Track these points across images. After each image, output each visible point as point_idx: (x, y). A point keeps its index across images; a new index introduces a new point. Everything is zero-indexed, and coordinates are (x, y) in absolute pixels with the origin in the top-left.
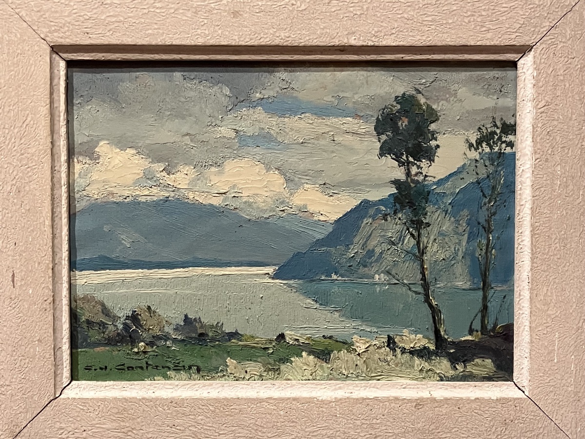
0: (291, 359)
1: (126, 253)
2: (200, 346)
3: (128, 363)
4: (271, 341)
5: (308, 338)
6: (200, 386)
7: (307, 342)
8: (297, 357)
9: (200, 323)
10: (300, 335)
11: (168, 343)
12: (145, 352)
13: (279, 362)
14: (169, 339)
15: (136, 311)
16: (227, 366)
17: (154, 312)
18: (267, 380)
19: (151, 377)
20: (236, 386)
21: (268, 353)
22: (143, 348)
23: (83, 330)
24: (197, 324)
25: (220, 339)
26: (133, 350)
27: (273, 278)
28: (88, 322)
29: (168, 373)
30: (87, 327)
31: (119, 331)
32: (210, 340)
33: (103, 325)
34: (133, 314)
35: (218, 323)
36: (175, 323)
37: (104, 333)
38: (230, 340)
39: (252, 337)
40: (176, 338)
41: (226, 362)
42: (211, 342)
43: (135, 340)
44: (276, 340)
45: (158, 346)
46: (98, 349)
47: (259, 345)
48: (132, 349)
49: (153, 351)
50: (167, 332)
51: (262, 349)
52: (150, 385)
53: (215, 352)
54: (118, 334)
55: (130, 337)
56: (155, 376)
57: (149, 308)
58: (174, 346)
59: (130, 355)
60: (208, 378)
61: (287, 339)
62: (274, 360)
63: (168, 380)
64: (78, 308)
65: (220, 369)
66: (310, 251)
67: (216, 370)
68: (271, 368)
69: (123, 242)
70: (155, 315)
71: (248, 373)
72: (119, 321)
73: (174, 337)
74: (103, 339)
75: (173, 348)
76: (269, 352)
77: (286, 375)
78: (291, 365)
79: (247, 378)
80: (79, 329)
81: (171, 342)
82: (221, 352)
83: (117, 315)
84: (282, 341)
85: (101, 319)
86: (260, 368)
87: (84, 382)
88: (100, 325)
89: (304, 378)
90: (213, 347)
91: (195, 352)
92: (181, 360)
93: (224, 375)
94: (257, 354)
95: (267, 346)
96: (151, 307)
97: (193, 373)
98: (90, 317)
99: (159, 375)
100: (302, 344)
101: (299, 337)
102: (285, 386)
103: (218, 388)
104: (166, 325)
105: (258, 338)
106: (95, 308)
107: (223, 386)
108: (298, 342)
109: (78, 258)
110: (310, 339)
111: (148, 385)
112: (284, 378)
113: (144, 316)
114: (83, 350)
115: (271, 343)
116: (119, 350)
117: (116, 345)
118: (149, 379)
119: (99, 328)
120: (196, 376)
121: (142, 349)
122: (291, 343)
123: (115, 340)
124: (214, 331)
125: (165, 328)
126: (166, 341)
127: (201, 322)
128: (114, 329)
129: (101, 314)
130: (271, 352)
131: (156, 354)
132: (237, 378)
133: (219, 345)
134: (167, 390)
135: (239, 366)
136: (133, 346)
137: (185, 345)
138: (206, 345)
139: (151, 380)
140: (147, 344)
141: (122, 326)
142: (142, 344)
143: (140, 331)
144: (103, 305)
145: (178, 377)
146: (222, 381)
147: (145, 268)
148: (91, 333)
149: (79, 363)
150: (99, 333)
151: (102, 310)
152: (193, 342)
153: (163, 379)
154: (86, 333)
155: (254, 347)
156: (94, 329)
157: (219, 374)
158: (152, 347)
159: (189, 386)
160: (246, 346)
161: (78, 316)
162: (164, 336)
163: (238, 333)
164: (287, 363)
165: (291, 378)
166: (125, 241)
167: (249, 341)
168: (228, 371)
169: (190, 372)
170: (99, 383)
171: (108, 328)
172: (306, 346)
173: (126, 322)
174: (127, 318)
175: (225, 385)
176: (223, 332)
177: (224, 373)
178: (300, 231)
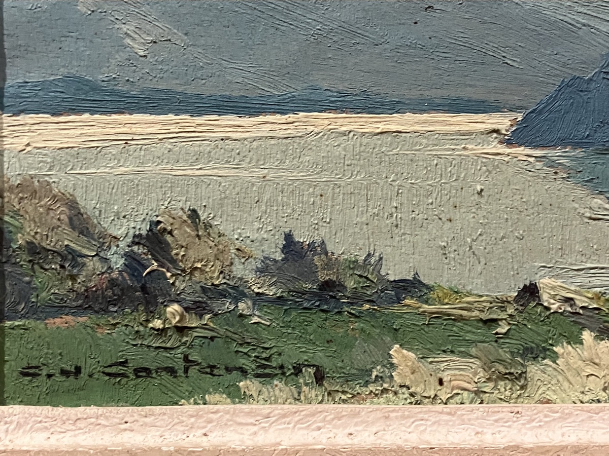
0: (554, 348)
1: (135, 72)
2: (324, 315)
3: (138, 358)
4: (503, 302)
5: (598, 297)
6: (329, 418)
7: (595, 306)
8: (569, 343)
9: (323, 257)
10: (578, 289)
11: (241, 305)
12: (181, 330)
13: (523, 356)
14: (245, 295)
15: (159, 222)
16: (392, 366)
17: (208, 226)
18: (494, 402)
19: (197, 394)
20: (420, 416)
21: (497, 333)
22: (178, 318)
23: (20, 270)
24: (316, 258)
25: (374, 298)
26: (151, 325)
27: (509, 143)
28: (33, 249)
29: (241, 384)
30: (30, 261)
31: (115, 275)
32: (348, 298)
33: (71, 257)
34: (151, 230)
35: (369, 255)
36: (260, 256)
37: (73, 278)
38: (399, 301)
39: (456, 292)
40: (262, 294)
41: (390, 356)
42: (352, 304)
43: (156, 296)
44: (517, 299)
45: (216, 315)
46: (57, 320)
47: (474, 314)
48: (148, 321)
49: (204, 327)
50: (241, 279)
51: (481, 324)
52: (197, 416)
53: (362, 330)
54: (113, 283)
55: (144, 289)
56: (207, 392)
57: (194, 214)
58: (257, 313)
59: (143, 338)
60: (343, 397)
61: (545, 298)
62: (512, 353)
63: (240, 402)
64: (6, 211)
65: (375, 373)
66: (602, 75)
67: (363, 376)
68: (503, 371)
69: (128, 41)
70: (209, 234)
71: (445, 384)
72: (114, 249)
73: (256, 290)
74: (72, 296)
75: (255, 319)
76: (499, 330)
77: (540, 392)
78: (554, 365)
79: (444, 398)
80: (8, 268)
81: (250, 303)
82: (378, 331)
83: (110, 232)
84: (532, 304)
85: (66, 243)
86: (475, 374)
87: (17, 408)
88: (64, 258)
89: (586, 398)
90: (357, 317)
91: (310, 329)
92: (275, 350)
93: (385, 391)
94: (469, 337)
95: (494, 316)
96: (200, 213)
97: (307, 385)
98: (38, 236)
99: (216, 390)
100: (581, 311)
101: (575, 292)
102: (546, 416)
103: (373, 423)
104: (237, 260)
105: (470, 294)
106: (52, 214)
107: (387, 418)
108: (571, 306)
109: (9, 82)
110: (602, 298)
111: (192, 416)
112: (537, 398)
113: (183, 234)
114: (17, 323)
115: (503, 309)
116: (115, 325)
117: (106, 311)
118: (192, 400)
119: (62, 267)
120: (313, 393)
121: (174, 322)
122: (554, 307)
123: (104, 297)
124: (361, 276)
125: (234, 268)
126: (236, 300)
127: (326, 253)
128: (99, 267)
129: (68, 230)
130: (504, 331)
131: (209, 334)
132: (418, 397)
133: (371, 313)
134: (239, 428)
135: (424, 367)
136: (151, 314)
137: (286, 310)
138: (340, 313)
139: (196, 403)
140: (187, 309)
141: (122, 261)
142: (175, 307)
143: (169, 275)
144: (72, 205)
145: (265, 395)
146: (380, 406)
147: (186, 112)
148: (41, 278)
149: (6, 358)
150: (62, 280)
151: (70, 219)
152: (306, 305)
153: (229, 400)
154: (27, 279)
155: (461, 318)
156: (47, 267)
157: (372, 387)
158: (201, 317)
159: (297, 418)
160: (440, 315)
161: (7, 235)
162: (233, 288)
163: (419, 281)
164: (544, 358)
165: (555, 397)
166: (134, 39)
167: (447, 304)
168: (396, 378)
169: (297, 381)
170: (61, 410)
171: (84, 265)
172: (592, 317)
173: (132, 251)
174: (137, 240)
175: (393, 415)
176: (381, 279)
177: (386, 386)
178: (578, 22)
